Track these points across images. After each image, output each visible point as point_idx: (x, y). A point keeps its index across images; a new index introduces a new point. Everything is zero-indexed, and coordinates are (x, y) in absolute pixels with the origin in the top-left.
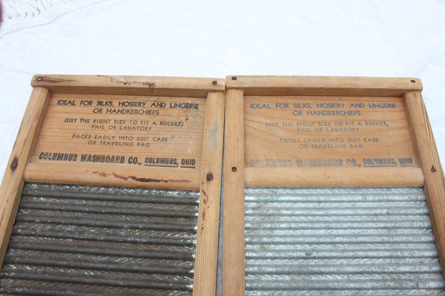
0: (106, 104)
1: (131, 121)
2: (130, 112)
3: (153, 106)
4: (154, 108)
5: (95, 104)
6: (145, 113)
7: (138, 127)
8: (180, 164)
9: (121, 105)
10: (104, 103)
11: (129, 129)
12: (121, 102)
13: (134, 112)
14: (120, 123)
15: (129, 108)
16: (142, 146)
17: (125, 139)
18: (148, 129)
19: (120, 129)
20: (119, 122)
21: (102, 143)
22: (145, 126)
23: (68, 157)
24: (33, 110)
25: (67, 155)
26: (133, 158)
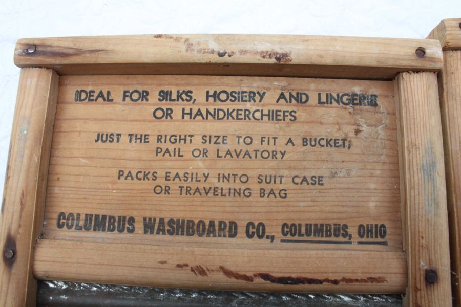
0: (179, 96)
1: (239, 137)
2: (234, 114)
3: (282, 101)
4: (283, 106)
5: (154, 97)
6: (265, 118)
7: (256, 151)
8: (356, 237)
9: (211, 99)
10: (174, 96)
11: (238, 156)
12: (211, 93)
13: (242, 117)
14: (215, 143)
15: (230, 106)
16: (272, 196)
17: (232, 179)
18: (279, 156)
19: (218, 156)
20: (213, 140)
21: (184, 191)
22: (271, 148)
23: (116, 224)
24: (29, 123)
25: (113, 218)
26: (256, 224)
